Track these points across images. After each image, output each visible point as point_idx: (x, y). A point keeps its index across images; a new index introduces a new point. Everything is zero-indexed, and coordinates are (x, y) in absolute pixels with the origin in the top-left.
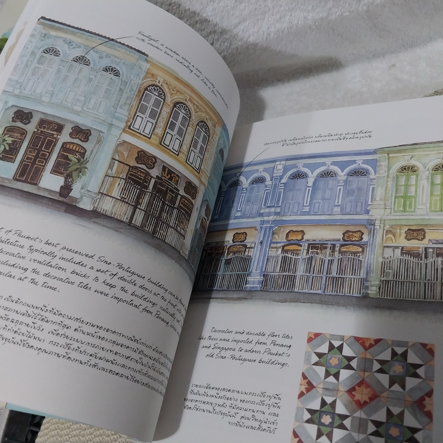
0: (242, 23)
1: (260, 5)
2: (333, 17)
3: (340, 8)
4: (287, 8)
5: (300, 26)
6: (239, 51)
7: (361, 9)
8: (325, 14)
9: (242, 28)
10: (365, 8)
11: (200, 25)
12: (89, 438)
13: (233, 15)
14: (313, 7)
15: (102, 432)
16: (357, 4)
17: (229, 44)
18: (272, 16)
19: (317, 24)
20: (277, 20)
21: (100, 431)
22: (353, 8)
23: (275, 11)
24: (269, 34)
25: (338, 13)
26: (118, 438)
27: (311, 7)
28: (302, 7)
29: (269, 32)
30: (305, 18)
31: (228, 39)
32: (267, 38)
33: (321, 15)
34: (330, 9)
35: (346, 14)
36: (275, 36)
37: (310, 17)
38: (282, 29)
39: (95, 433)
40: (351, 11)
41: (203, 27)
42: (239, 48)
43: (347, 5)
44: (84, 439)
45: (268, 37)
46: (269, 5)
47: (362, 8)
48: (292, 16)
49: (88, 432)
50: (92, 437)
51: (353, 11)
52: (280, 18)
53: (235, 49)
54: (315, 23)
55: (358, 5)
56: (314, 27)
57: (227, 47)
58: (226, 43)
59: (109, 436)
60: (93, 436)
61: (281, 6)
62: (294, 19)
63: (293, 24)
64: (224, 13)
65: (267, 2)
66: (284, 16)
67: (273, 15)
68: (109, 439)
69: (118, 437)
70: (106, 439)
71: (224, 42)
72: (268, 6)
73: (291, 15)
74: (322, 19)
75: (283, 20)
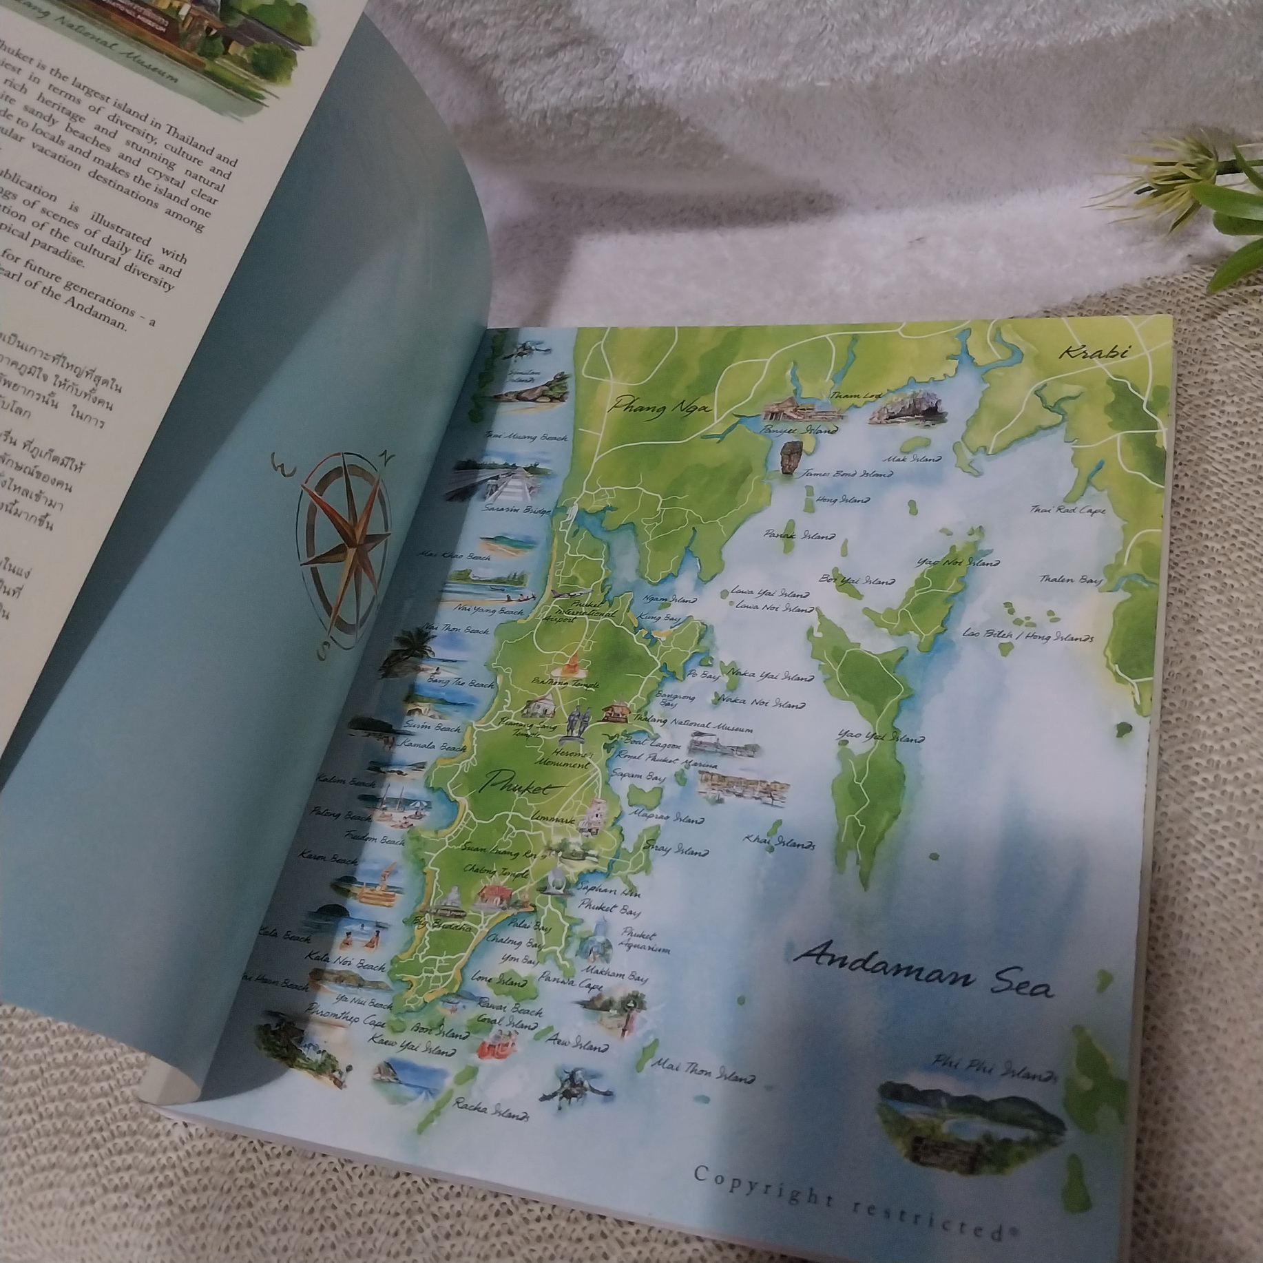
1: (616, 20)
2: (790, 85)
3: (811, 67)
4: (682, 45)
5: (707, 91)
6: (549, 122)
7: (858, 78)
8: (773, 75)
9: (566, 60)
10: (869, 78)
11: (462, 34)
12: (27, 1105)
13: (548, 22)
14: (745, 51)
15: (64, 1088)
16: (851, 65)
17: (525, 97)
18: (643, 52)
19: (750, 92)
20: (654, 65)
21: (60, 1086)
22: (841, 74)
23: (652, 43)
24: (629, 93)
25: (804, 78)
26: (110, 1105)
27: (741, 51)
28: (719, 47)
29: (629, 87)
30: (722, 73)
31: (523, 83)
32: (622, 101)
33: (762, 76)
34: (786, 66)
35: (821, 84)
36: (643, 103)
37: (736, 76)
38: (664, 88)
39: (44, 1093)
40: (836, 79)
41: (469, 41)
42: (548, 114)
43: (827, 62)
44: (12, 1106)
45: (626, 101)
46: (638, 25)
47: (862, 77)
48: (692, 64)
49: (25, 1090)
50: (35, 1102)
51: (840, 80)
52: (662, 61)
53: (537, 117)
54: (746, 90)
55: (852, 68)
56: (742, 100)
57: (519, 104)
58: (517, 95)
59: (84, 1100)
60: (38, 1099)
61: (667, 36)
62: (694, 71)
63: (692, 83)
64: (527, 13)
65: (632, 19)
66: (672, 61)
67: (645, 51)
68: (85, 1106)
69: (112, 1101)
70: (77, 1106)
71: (515, 89)
72: (634, 27)
73: (688, 62)
74: (763, 83)
75: (667, 69)
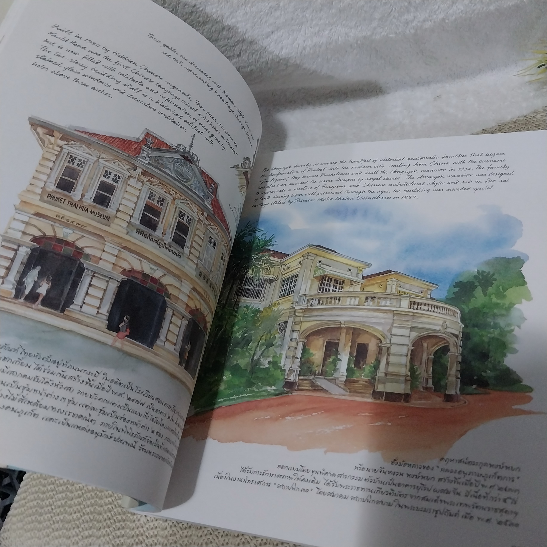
0: (276, 32)
1: (298, 15)
2: (377, 37)
3: (386, 28)
4: (327, 22)
5: (340, 43)
6: (269, 66)
7: (408, 32)
8: (369, 33)
9: (275, 38)
10: (413, 31)
11: (228, 32)
12: (77, 509)
13: (266, 22)
14: (356, 23)
15: (93, 501)
16: (404, 26)
17: (258, 57)
18: (310, 28)
19: (359, 42)
20: (315, 33)
21: (91, 500)
22: (400, 30)
23: (314, 23)
24: (304, 49)
25: (383, 34)
26: (113, 508)
27: (354, 23)
28: (344, 22)
29: (304, 45)
30: (346, 34)
31: (257, 51)
32: (301, 53)
33: (364, 34)
34: (375, 28)
35: (391, 35)
36: (311, 52)
37: (352, 34)
38: (320, 44)
39: (84, 503)
40: (398, 33)
41: (231, 35)
42: (269, 62)
43: (394, 26)
44: (72, 510)
45: (304, 51)
46: (307, 15)
47: (410, 31)
48: (333, 30)
49: (76, 502)
50: (81, 507)
51: (400, 33)
52: (319, 31)
53: (264, 64)
54: (357, 41)
55: (405, 27)
56: (356, 45)
57: (255, 59)
58: (254, 56)
59: (102, 506)
60: (82, 506)
61: (321, 19)
62: (334, 34)
63: (332, 40)
64: (256, 19)
65: (305, 13)
66: (323, 30)
67: (311, 27)
68: (102, 509)
70: (99, 509)
71: (253, 54)
72: (306, 16)
73: (331, 30)
74: (365, 37)
75: (321, 34)
